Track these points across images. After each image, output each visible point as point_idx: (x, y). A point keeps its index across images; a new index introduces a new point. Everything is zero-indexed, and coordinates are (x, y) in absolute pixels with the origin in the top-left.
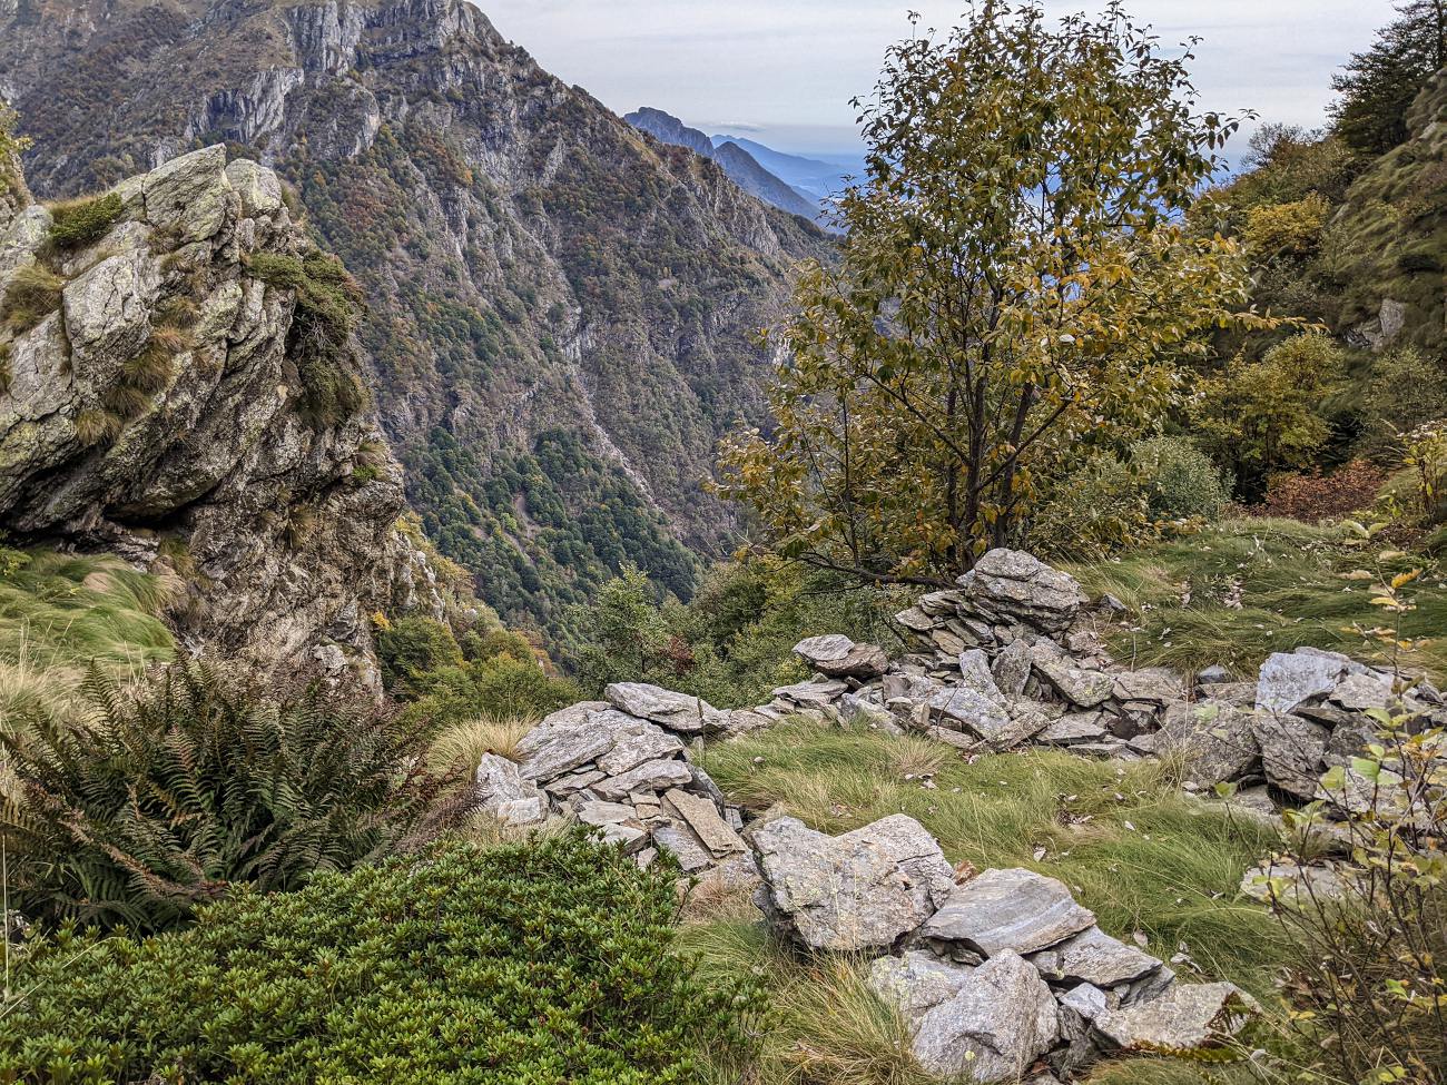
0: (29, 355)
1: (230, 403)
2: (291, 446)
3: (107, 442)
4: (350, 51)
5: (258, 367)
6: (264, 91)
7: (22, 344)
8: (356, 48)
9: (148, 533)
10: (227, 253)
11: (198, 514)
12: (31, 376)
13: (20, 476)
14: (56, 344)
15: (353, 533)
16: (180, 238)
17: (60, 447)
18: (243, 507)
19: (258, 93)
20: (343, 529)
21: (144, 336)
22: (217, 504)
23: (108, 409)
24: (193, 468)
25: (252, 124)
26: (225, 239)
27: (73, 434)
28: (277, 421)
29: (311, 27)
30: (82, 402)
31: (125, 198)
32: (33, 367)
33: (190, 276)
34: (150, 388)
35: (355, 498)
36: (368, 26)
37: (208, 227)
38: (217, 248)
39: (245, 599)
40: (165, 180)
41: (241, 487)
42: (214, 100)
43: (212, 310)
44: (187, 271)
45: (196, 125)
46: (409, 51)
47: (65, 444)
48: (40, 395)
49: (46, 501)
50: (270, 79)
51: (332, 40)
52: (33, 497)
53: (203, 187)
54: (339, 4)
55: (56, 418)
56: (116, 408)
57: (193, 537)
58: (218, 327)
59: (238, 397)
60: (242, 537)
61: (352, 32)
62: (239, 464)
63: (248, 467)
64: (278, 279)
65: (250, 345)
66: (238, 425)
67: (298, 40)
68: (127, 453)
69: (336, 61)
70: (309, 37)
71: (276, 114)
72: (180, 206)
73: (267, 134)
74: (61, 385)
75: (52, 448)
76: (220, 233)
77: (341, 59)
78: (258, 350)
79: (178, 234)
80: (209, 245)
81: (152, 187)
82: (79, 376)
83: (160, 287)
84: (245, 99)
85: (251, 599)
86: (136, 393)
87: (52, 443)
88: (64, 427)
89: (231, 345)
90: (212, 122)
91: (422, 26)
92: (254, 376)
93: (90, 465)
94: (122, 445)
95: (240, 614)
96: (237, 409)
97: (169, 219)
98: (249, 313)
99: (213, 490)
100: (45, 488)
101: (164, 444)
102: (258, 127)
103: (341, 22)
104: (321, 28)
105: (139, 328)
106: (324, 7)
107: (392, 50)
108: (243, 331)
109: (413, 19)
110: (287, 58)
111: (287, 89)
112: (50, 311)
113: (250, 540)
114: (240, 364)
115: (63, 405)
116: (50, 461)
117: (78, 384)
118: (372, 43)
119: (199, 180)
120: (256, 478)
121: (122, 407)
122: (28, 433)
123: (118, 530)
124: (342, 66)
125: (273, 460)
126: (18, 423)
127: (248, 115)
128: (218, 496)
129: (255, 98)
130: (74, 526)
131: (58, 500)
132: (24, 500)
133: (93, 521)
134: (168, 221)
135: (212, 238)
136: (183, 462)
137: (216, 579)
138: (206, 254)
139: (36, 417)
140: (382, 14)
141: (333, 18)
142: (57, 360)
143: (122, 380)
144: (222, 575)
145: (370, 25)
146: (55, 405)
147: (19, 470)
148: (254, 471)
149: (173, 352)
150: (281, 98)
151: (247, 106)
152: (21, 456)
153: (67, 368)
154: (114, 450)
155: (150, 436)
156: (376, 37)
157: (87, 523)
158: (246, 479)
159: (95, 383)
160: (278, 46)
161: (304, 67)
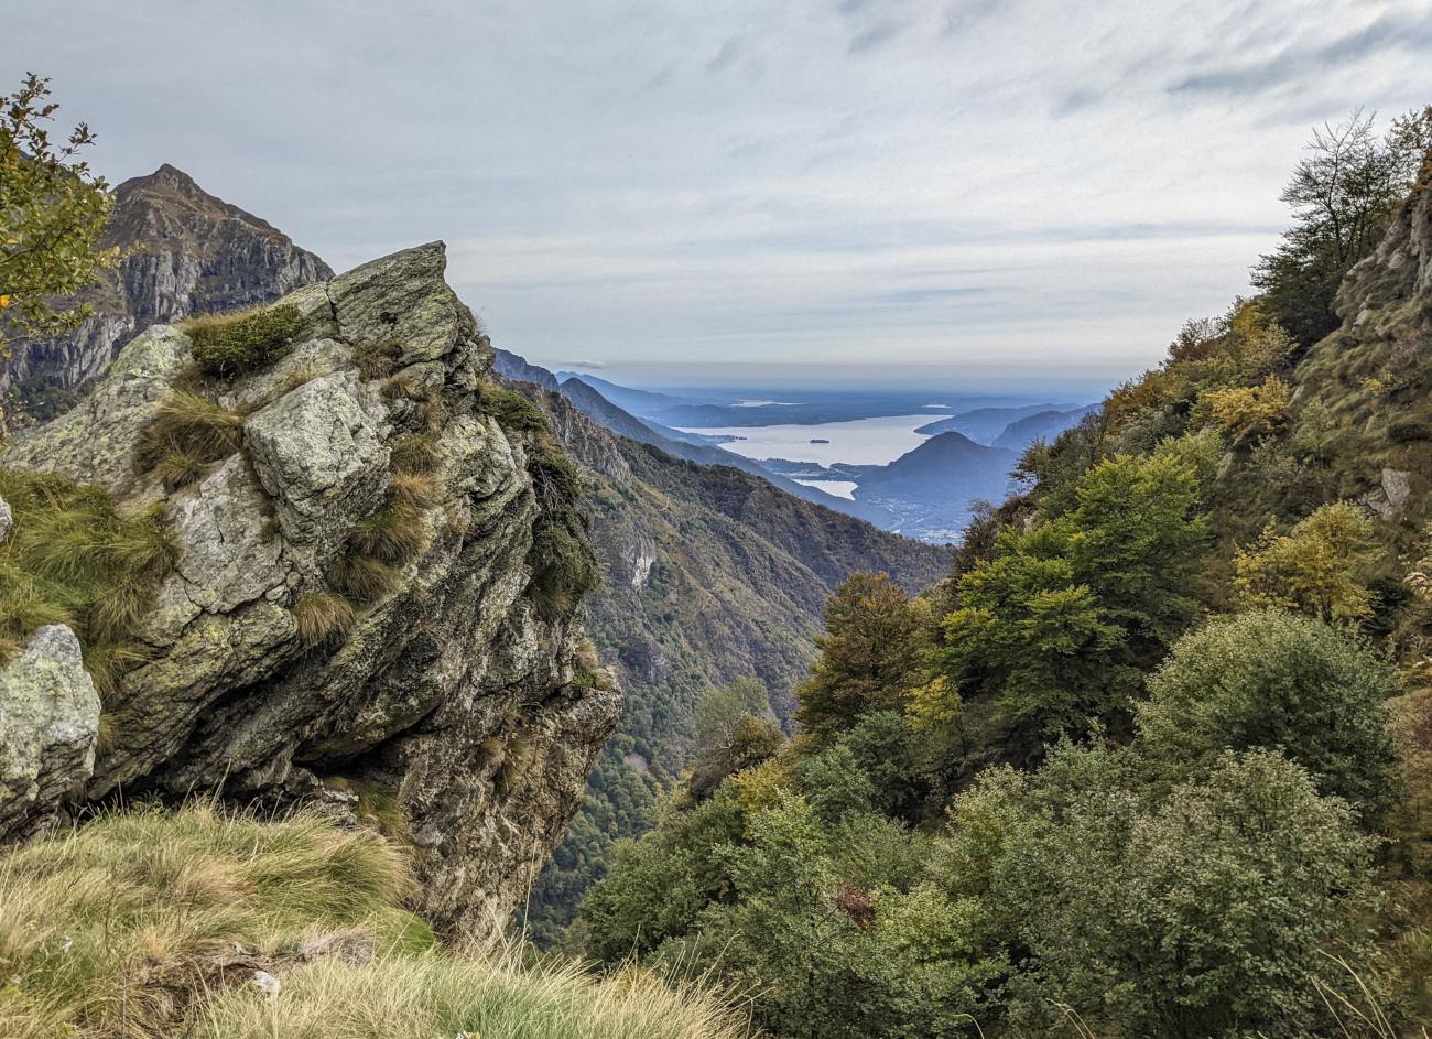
0: (205, 517)
1: (475, 581)
2: (529, 643)
3: (333, 643)
4: (185, 298)
5: (510, 530)
6: (92, 338)
7: (188, 502)
8: (191, 296)
9: (341, 781)
10: (461, 378)
11: (409, 749)
12: (214, 547)
13: (199, 701)
14: (247, 499)
15: (564, 765)
16: (397, 357)
17: (269, 651)
18: (466, 736)
19: (85, 339)
20: (555, 758)
21: (384, 485)
22: (436, 732)
23: (333, 589)
24: (425, 678)
25: (76, 371)
26: (460, 359)
27: (294, 629)
28: (515, 614)
29: (144, 275)
30: (301, 582)
31: (305, 310)
32: (214, 533)
33: (422, 406)
34: (396, 558)
36: (204, 275)
37: (441, 342)
38: (451, 371)
39: (461, 873)
40: (365, 286)
41: (468, 704)
42: (35, 348)
43: (453, 452)
44: (419, 400)
45: (15, 373)
46: (247, 296)
47: (279, 645)
48: (231, 573)
49: (226, 740)
50: (98, 326)
51: (166, 288)
52: (210, 734)
53: (422, 293)
54: (173, 254)
55: (261, 608)
56: (345, 588)
57: (403, 784)
58: (465, 474)
59: (485, 573)
60: (460, 779)
61: (187, 281)
62: (469, 673)
63: (477, 677)
64: (515, 416)
65: (503, 500)
66: (478, 613)
67: (130, 289)
68: (360, 658)
69: (170, 308)
70: (141, 286)
71: (103, 357)
72: (387, 318)
73: (92, 380)
74: (265, 557)
75: (256, 653)
76: (455, 351)
77: (175, 306)
78: (509, 507)
79: (396, 352)
80: (442, 367)
81: (346, 295)
82: (295, 543)
83: (389, 419)
84: (70, 346)
85: (468, 871)
86: (376, 566)
87: (254, 646)
88: (277, 621)
89: (478, 500)
90: (32, 369)
91: (262, 274)
92: (505, 543)
93: (303, 679)
94: (357, 644)
95: (454, 897)
96: (483, 590)
97: (377, 335)
98: (496, 456)
99: (430, 715)
100: (229, 718)
101: (404, 643)
102: (82, 374)
103: (175, 271)
104: (154, 277)
105: (380, 471)
106: (158, 257)
107: (231, 297)
108: (492, 481)
109: (253, 267)
110: (117, 306)
111: (115, 335)
112: (223, 455)
113: (470, 784)
114: (489, 526)
115: (272, 587)
116: (250, 674)
117: (295, 554)
118: (209, 291)
119: (416, 284)
120: (487, 691)
121: (354, 586)
122: (216, 632)
123: (314, 781)
124: (176, 312)
125: (510, 662)
126: (197, 618)
127: (72, 362)
128: (438, 720)
129: (81, 345)
130: (260, 778)
131: (246, 737)
132: (196, 739)
133: (284, 771)
134: (373, 338)
135: (443, 358)
136: (412, 671)
137: (431, 845)
138: (438, 378)
139: (228, 607)
140: (219, 263)
141: (167, 267)
142: (255, 526)
143: (352, 547)
144: (438, 838)
145: (206, 273)
146: (259, 588)
147: (199, 691)
148: (484, 679)
149: (421, 504)
150: (108, 345)
151: (71, 353)
152: (204, 668)
153: (272, 532)
154: (344, 653)
155: (390, 630)
156: (213, 284)
157: (277, 772)
158: (474, 692)
159: (319, 552)
160: (107, 294)
161: (135, 315)
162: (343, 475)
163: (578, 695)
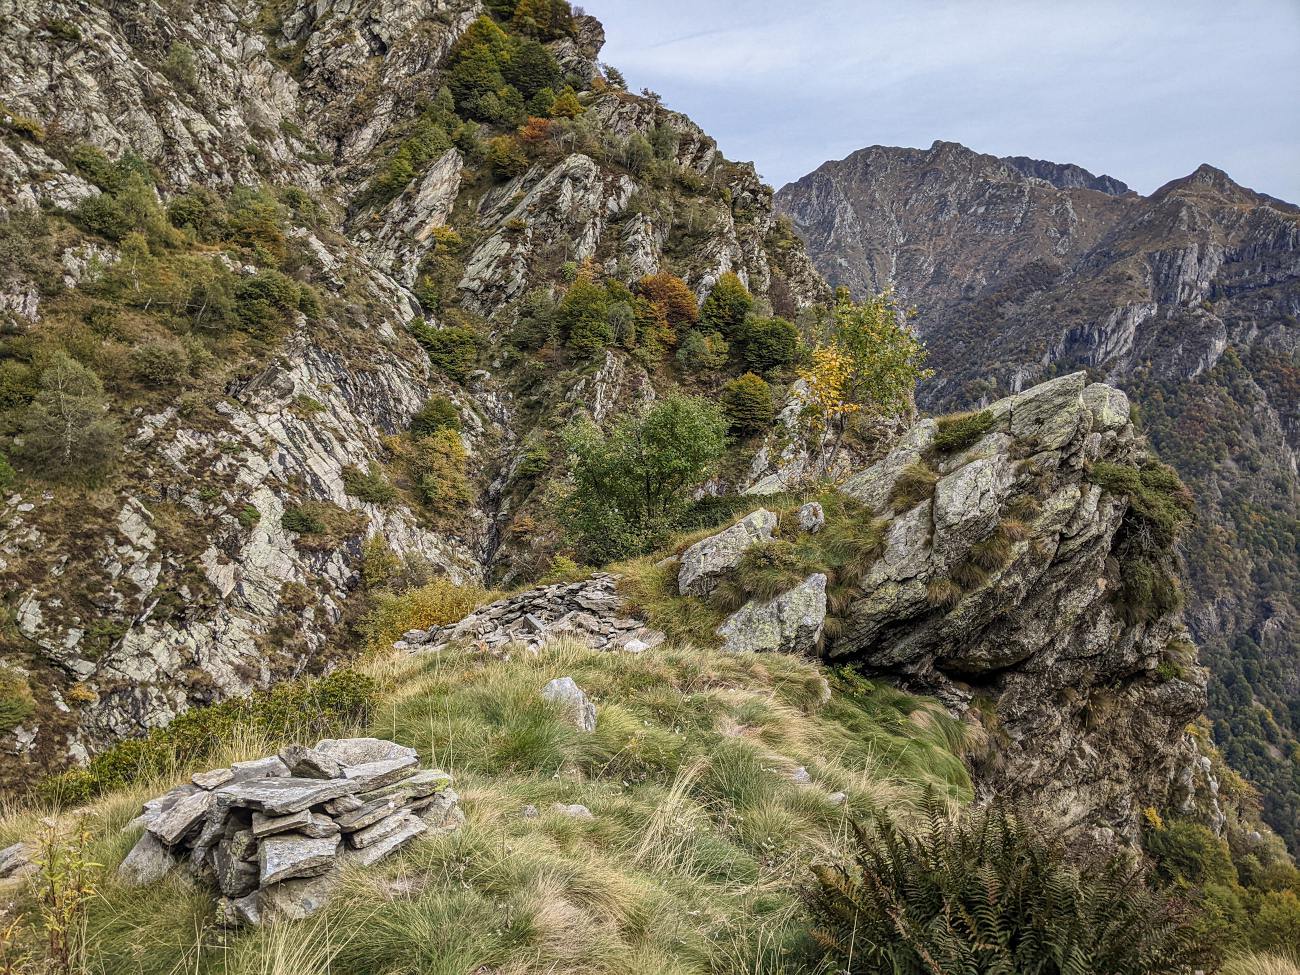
0: (903, 531)
1: (1054, 588)
2: (1101, 633)
3: (948, 606)
4: (1205, 285)
5: (1084, 559)
6: (1119, 323)
7: (900, 522)
8: (1212, 283)
9: (965, 686)
10: (1073, 461)
11: (1008, 679)
12: (901, 547)
13: (879, 622)
14: (924, 525)
15: (1147, 725)
16: (1035, 447)
17: (912, 605)
18: (1048, 680)
19: (1113, 324)
20: (1138, 718)
21: (992, 525)
22: (1026, 673)
23: (953, 580)
24: (1012, 639)
25: (1102, 351)
26: (1073, 450)
27: (924, 596)
28: (1093, 610)
29: (1170, 267)
30: (935, 572)
31: (996, 414)
32: (904, 540)
33: (1038, 478)
34: (989, 569)
35: (1155, 692)
36: (1226, 262)
37: (1060, 439)
38: (1065, 456)
39: (1036, 763)
40: (1031, 401)
41: (1050, 662)
42: (1072, 332)
43: (1052, 508)
44: (1036, 475)
45: (1054, 353)
46: (1266, 280)
47: (916, 603)
48: (905, 562)
49: (893, 645)
50: (1125, 313)
51: (1189, 276)
52: (885, 640)
53: (1061, 407)
54: (1200, 246)
55: (913, 582)
56: (960, 579)
57: (1002, 698)
58: (1054, 522)
59: (1062, 584)
60: (1043, 707)
61: (1210, 269)
62: (1052, 642)
63: (1059, 646)
64: (1115, 485)
65: (1080, 541)
66: (1057, 607)
67: (1157, 280)
68: (962, 618)
69: (1190, 295)
70: (1167, 276)
71: (1126, 341)
72: (1039, 422)
73: (1115, 359)
74: (922, 557)
75: (907, 604)
76: (1070, 444)
77: (1195, 292)
78: (1086, 545)
79: (1034, 444)
80: (1059, 454)
81: (1019, 406)
82: (937, 551)
83: (1012, 486)
84: (1100, 332)
85: (1042, 764)
86: (976, 569)
87: (907, 600)
88: (918, 590)
89: (1063, 538)
90: (1067, 350)
91: (1284, 257)
92: (1079, 567)
93: (931, 623)
94: (959, 610)
95: (1030, 776)
96: (1059, 594)
97: (1029, 432)
98: (1084, 513)
99: (1026, 660)
100: (895, 635)
101: (992, 615)
102: (1107, 353)
103: (1200, 260)
104: (1180, 267)
105: (990, 518)
106: (1185, 250)
107: (1248, 281)
108: (1075, 528)
109: (1275, 252)
110: (1144, 295)
111: (1139, 320)
112: (924, 499)
113: (1050, 712)
114: (1068, 555)
115: (920, 572)
116: (903, 615)
117: (935, 557)
118: (1229, 276)
119: (1059, 400)
120: (1064, 657)
121: (965, 579)
122: (892, 590)
123: (943, 679)
124: (1196, 298)
125: (1083, 643)
126: (885, 581)
127: (1100, 343)
128: (1028, 667)
129: (1109, 330)
130: (911, 669)
131: (902, 646)
132: (878, 642)
133: (925, 668)
134: (1028, 433)
135: (1062, 449)
136: (1004, 633)
137: (1015, 739)
138: (1055, 461)
139: (899, 579)
140: (1243, 250)
141: (1193, 258)
142: (922, 537)
143: (969, 557)
144: (1020, 737)
145: (1229, 261)
146: (914, 572)
147: (879, 617)
148: (1064, 650)
149: (1013, 540)
150: (1132, 329)
151: (1100, 337)
152: (881, 607)
153: (929, 543)
154: (952, 614)
155: (983, 606)
156: (1234, 271)
157: (920, 668)
158: (1055, 656)
159: (948, 558)
160: (1136, 285)
161: (1158, 302)
162: (964, 518)
163: (1160, 680)
